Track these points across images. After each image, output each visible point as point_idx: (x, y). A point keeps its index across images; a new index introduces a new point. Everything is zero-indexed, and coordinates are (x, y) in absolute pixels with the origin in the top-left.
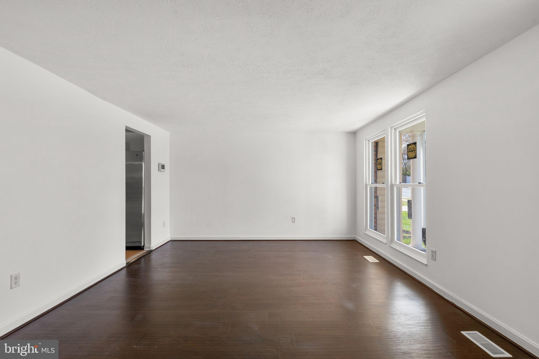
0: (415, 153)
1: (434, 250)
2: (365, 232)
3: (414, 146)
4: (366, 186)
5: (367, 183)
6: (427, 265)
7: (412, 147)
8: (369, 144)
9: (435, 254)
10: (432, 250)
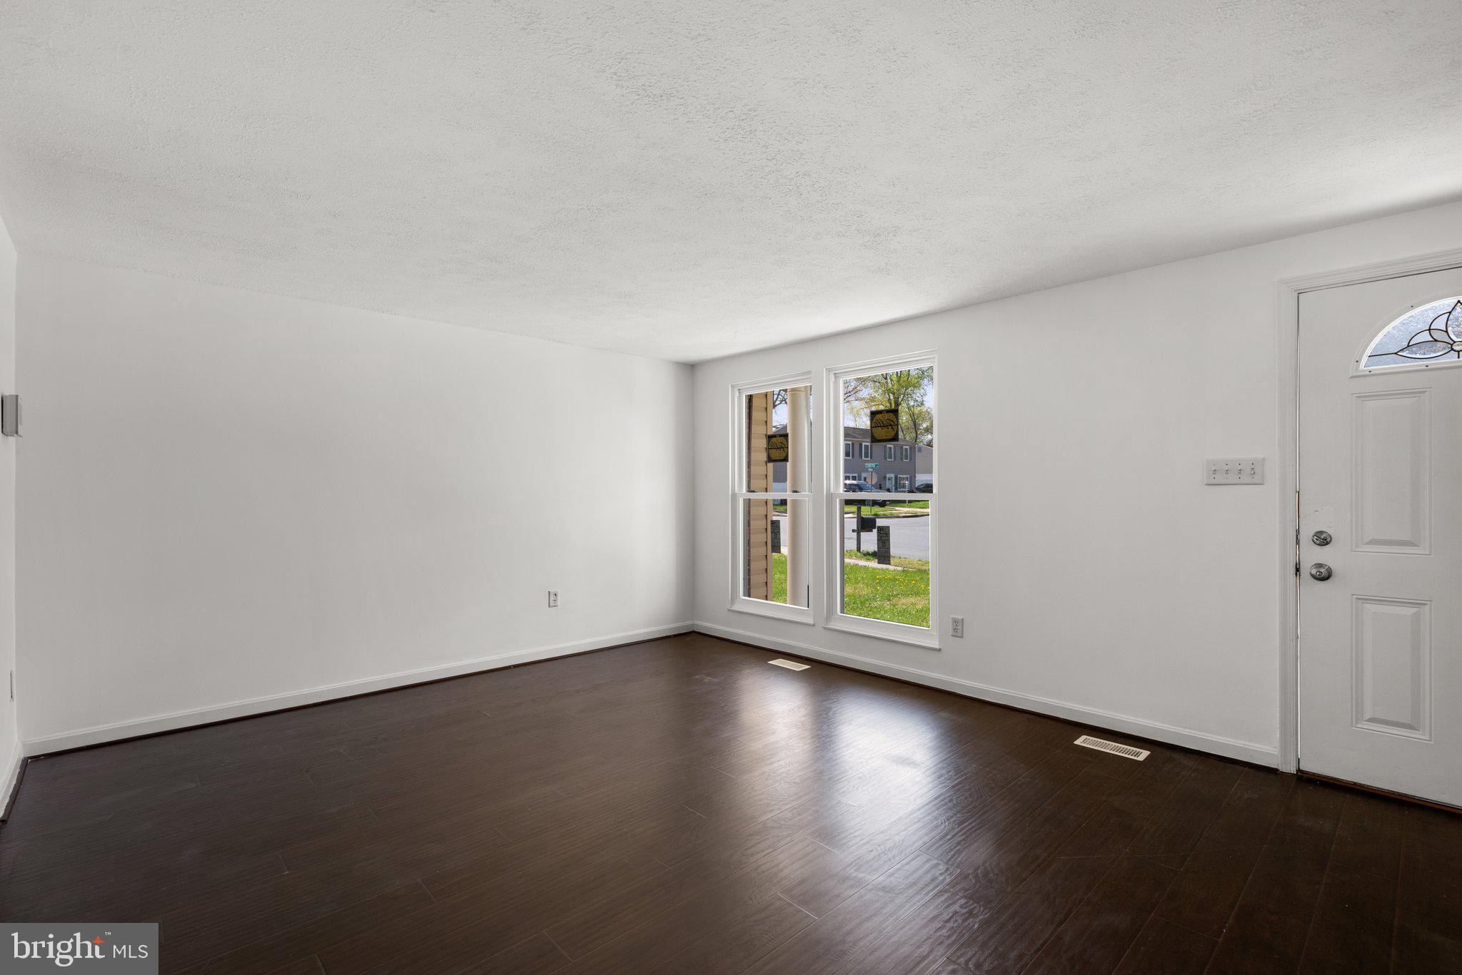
0: (895, 430)
1: (960, 617)
2: (731, 609)
3: (891, 416)
4: (734, 496)
5: (736, 491)
6: (940, 650)
7: (886, 418)
8: (740, 397)
9: (960, 625)
10: (953, 619)
